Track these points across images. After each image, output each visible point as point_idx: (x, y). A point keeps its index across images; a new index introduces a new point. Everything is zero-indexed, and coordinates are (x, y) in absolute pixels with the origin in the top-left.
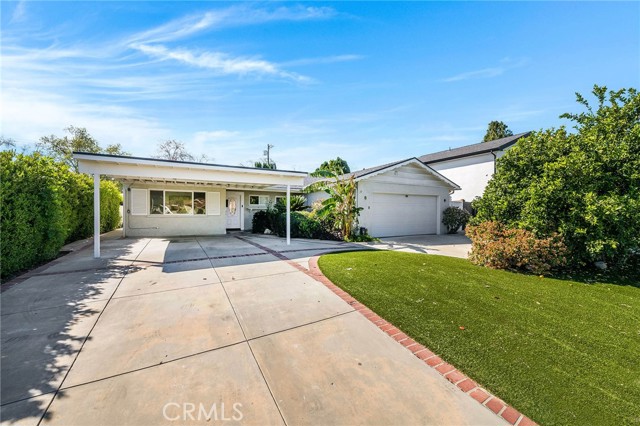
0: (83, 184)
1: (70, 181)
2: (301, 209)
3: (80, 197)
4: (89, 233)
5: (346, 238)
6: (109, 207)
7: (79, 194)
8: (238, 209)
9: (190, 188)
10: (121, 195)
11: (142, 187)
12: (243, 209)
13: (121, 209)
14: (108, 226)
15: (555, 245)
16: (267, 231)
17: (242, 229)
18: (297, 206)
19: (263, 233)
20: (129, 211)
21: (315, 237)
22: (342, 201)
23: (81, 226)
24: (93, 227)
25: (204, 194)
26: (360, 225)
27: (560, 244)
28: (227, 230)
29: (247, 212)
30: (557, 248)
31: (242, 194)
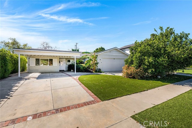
0: (15, 57)
1: (12, 56)
2: (82, 64)
3: (15, 61)
4: (17, 72)
5: (94, 72)
6: (23, 64)
7: (14, 60)
8: (64, 64)
9: (48, 58)
10: (27, 60)
11: (33, 57)
12: (65, 64)
13: (27, 64)
14: (23, 70)
15: (140, 71)
16: (72, 70)
17: (65, 70)
18: (81, 62)
19: (70, 71)
20: (29, 65)
21: (85, 72)
22: (92, 61)
23: (15, 69)
24: (18, 70)
25: (52, 59)
26: (99, 68)
27: (141, 70)
28: (60, 70)
29: (66, 65)
30: (141, 71)
31: (65, 59)
